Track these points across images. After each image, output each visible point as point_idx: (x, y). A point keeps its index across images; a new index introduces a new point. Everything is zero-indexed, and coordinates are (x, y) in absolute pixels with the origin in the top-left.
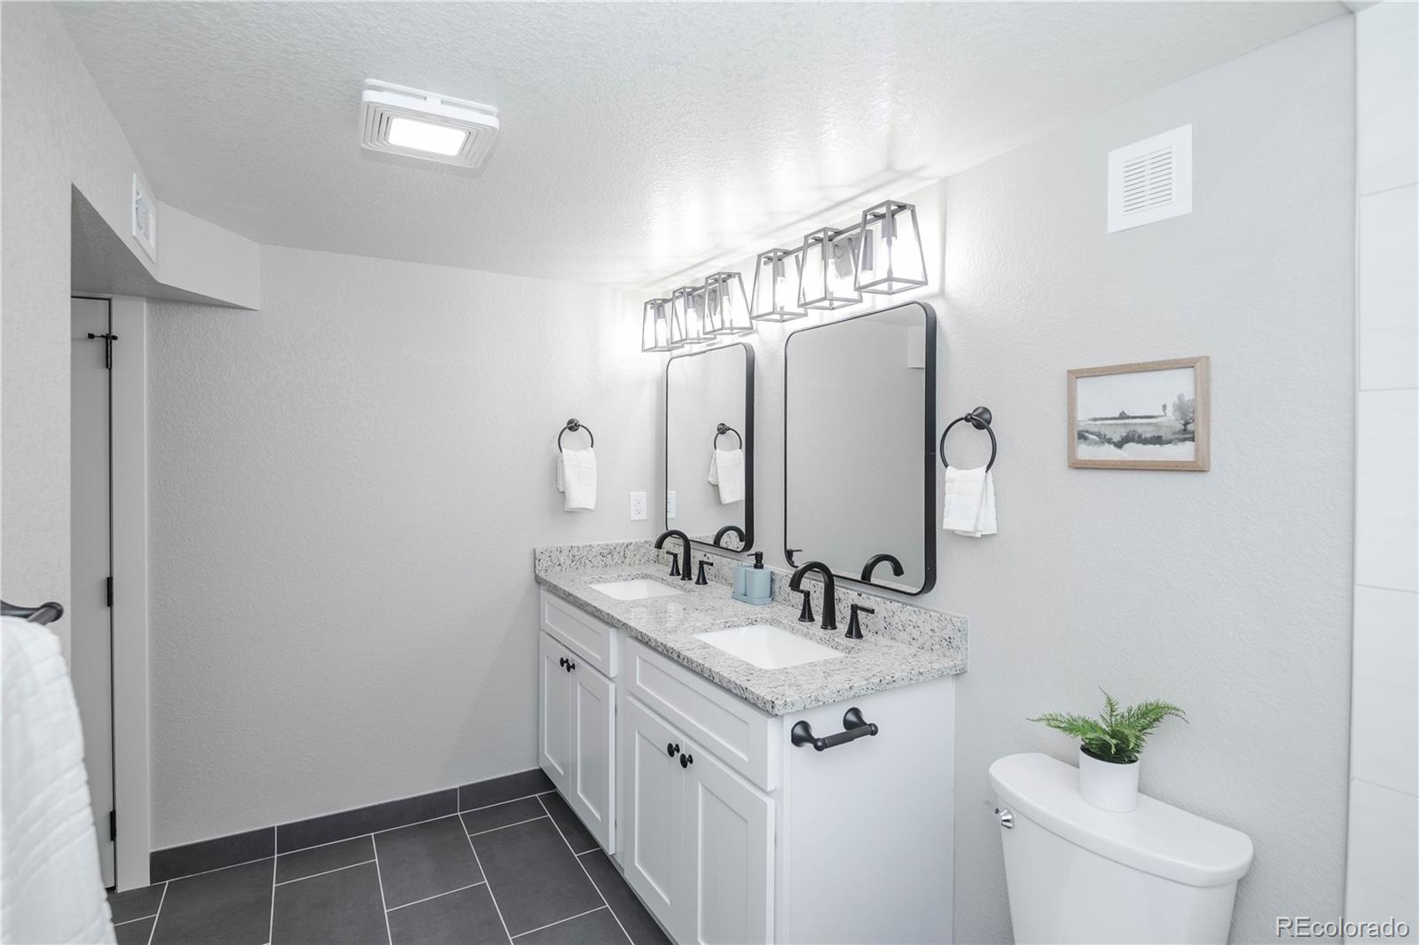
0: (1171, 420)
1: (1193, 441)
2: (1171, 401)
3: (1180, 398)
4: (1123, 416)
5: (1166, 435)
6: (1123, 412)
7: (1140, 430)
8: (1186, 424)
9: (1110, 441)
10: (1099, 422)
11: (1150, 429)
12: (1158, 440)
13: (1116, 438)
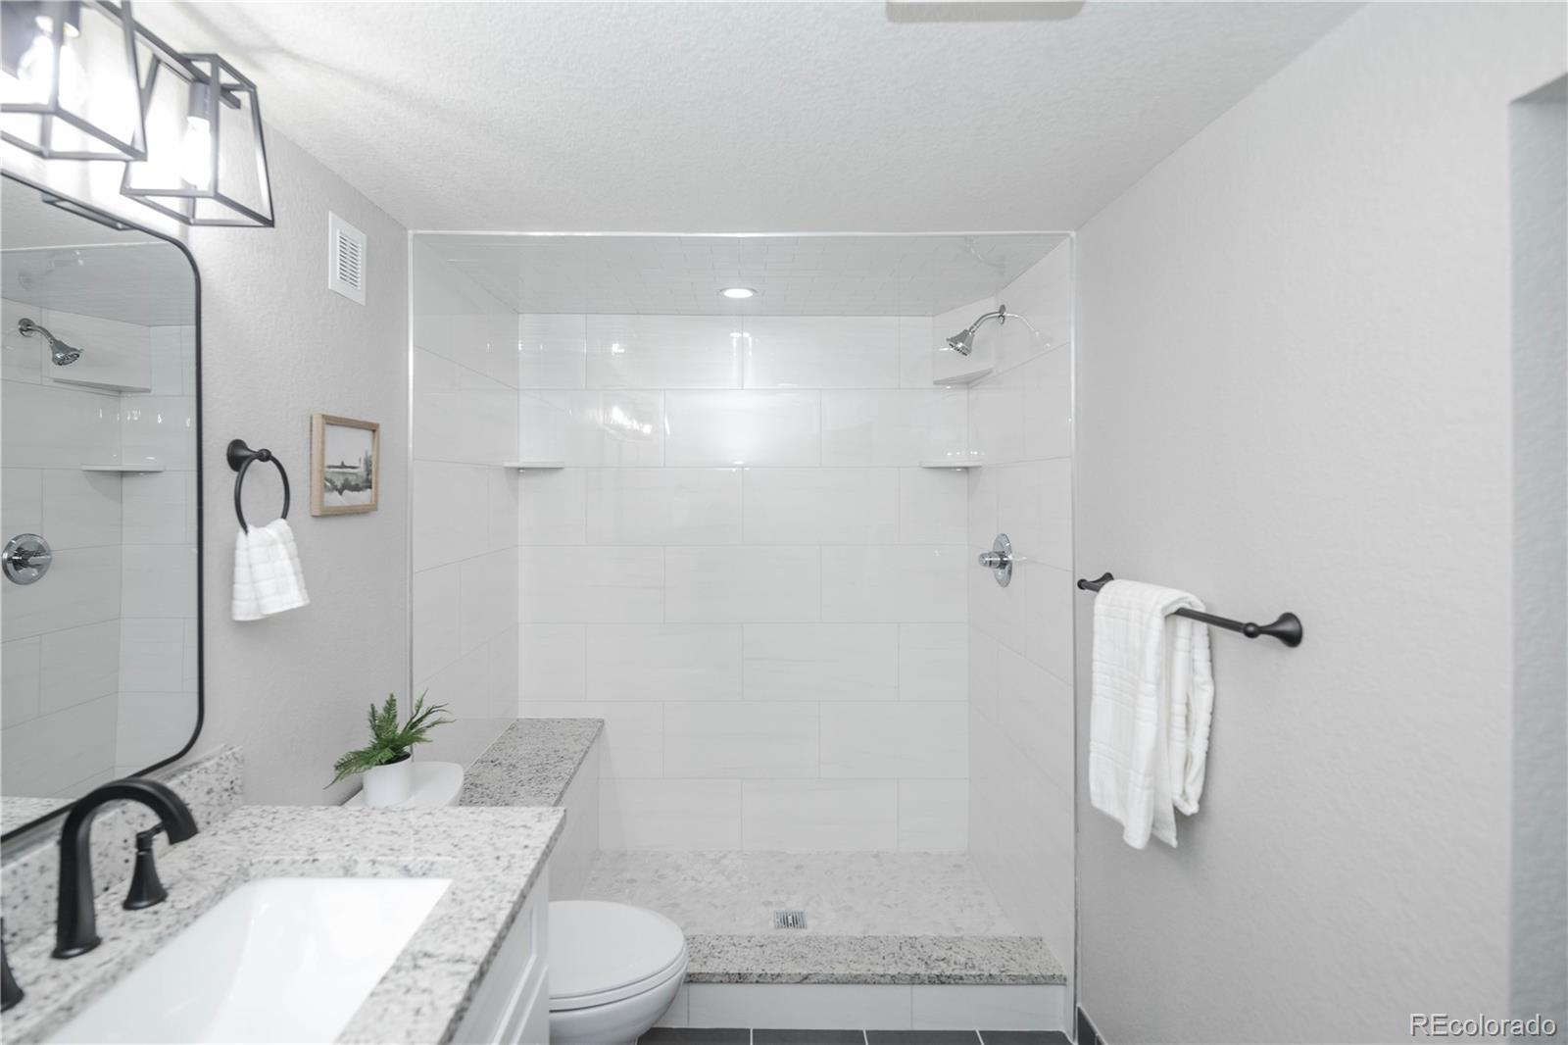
0: (361, 470)
1: (370, 487)
2: (363, 456)
3: (366, 453)
4: (343, 466)
5: (361, 485)
6: (343, 463)
7: (350, 478)
8: (368, 475)
9: (335, 488)
10: (332, 470)
11: (354, 478)
12: (356, 488)
13: (339, 485)
